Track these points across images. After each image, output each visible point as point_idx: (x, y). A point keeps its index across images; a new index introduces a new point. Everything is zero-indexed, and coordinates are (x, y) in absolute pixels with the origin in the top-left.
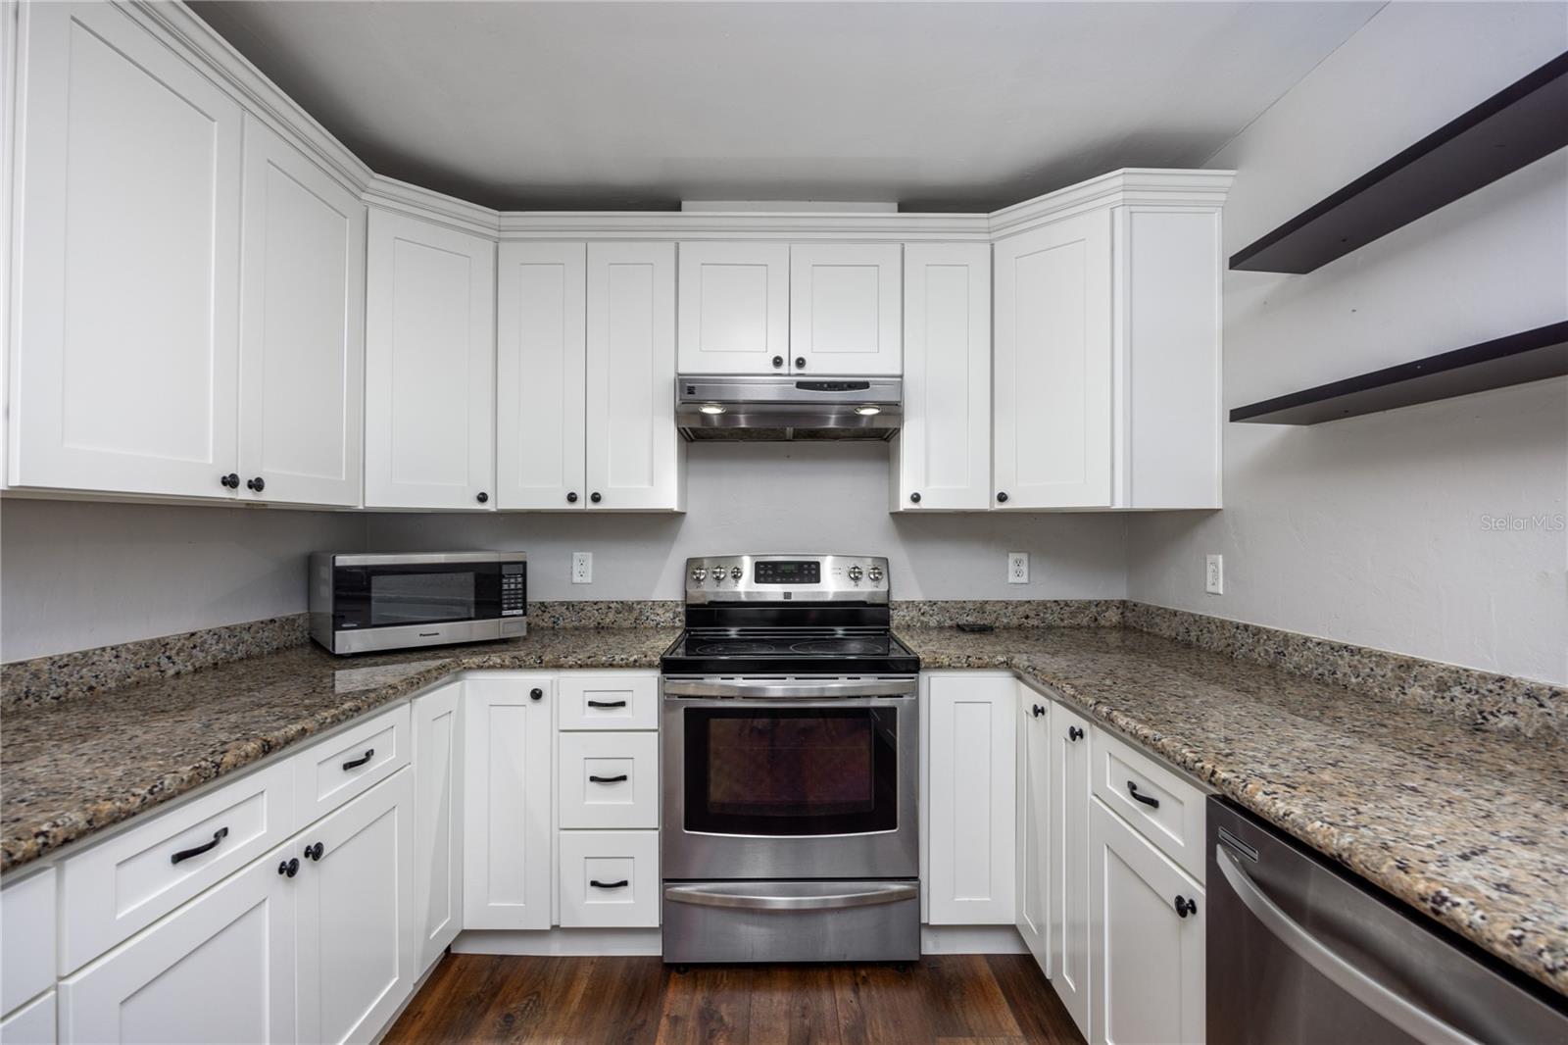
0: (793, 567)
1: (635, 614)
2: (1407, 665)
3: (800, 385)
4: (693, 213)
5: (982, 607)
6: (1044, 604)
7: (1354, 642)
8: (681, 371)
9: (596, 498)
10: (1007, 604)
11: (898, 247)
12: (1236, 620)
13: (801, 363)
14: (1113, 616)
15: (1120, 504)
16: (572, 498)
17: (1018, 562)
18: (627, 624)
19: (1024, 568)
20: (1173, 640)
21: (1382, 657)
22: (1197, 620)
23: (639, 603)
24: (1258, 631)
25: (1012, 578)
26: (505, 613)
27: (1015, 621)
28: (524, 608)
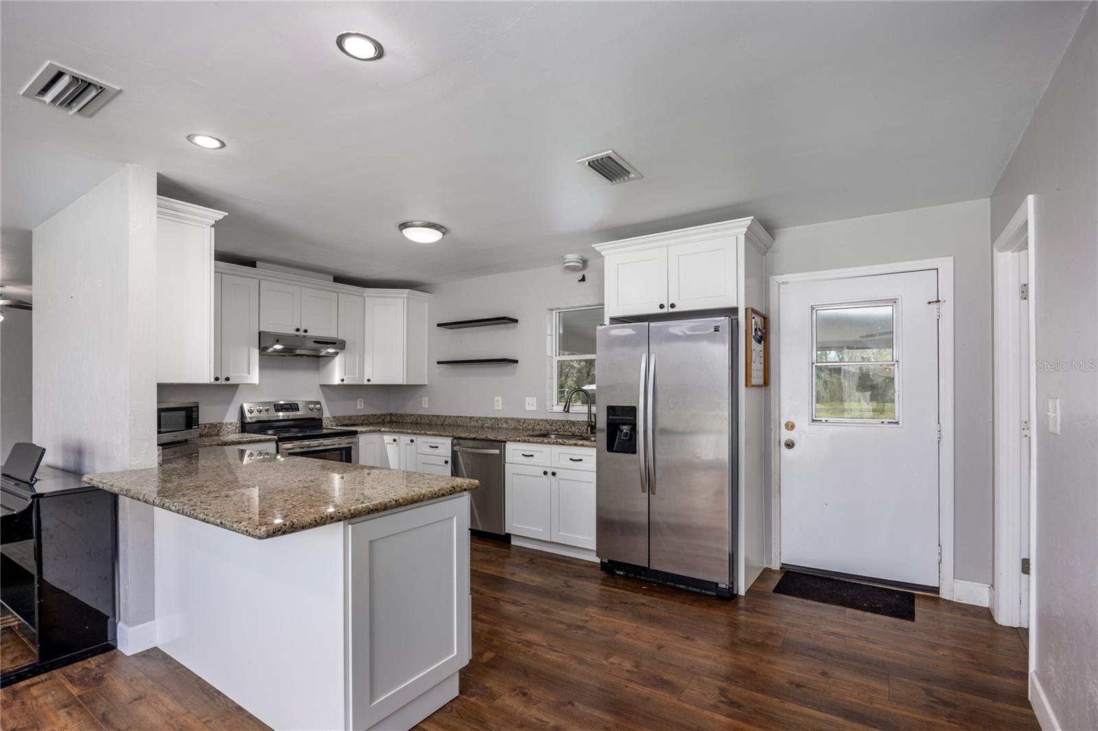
0: (288, 406)
1: (218, 428)
2: (471, 418)
3: (315, 342)
4: (261, 270)
5: (350, 418)
6: (369, 416)
7: (461, 415)
8: (261, 330)
9: (227, 379)
10: (358, 416)
11: (336, 294)
12: (432, 414)
13: (306, 331)
14: (388, 418)
15: (405, 384)
16: (217, 379)
17: (361, 401)
18: (214, 433)
19: (363, 404)
20: (412, 423)
21: (466, 417)
22: (420, 416)
23: (220, 424)
24: (438, 416)
25: (359, 407)
26: (194, 427)
27: (360, 422)
28: (198, 425)
